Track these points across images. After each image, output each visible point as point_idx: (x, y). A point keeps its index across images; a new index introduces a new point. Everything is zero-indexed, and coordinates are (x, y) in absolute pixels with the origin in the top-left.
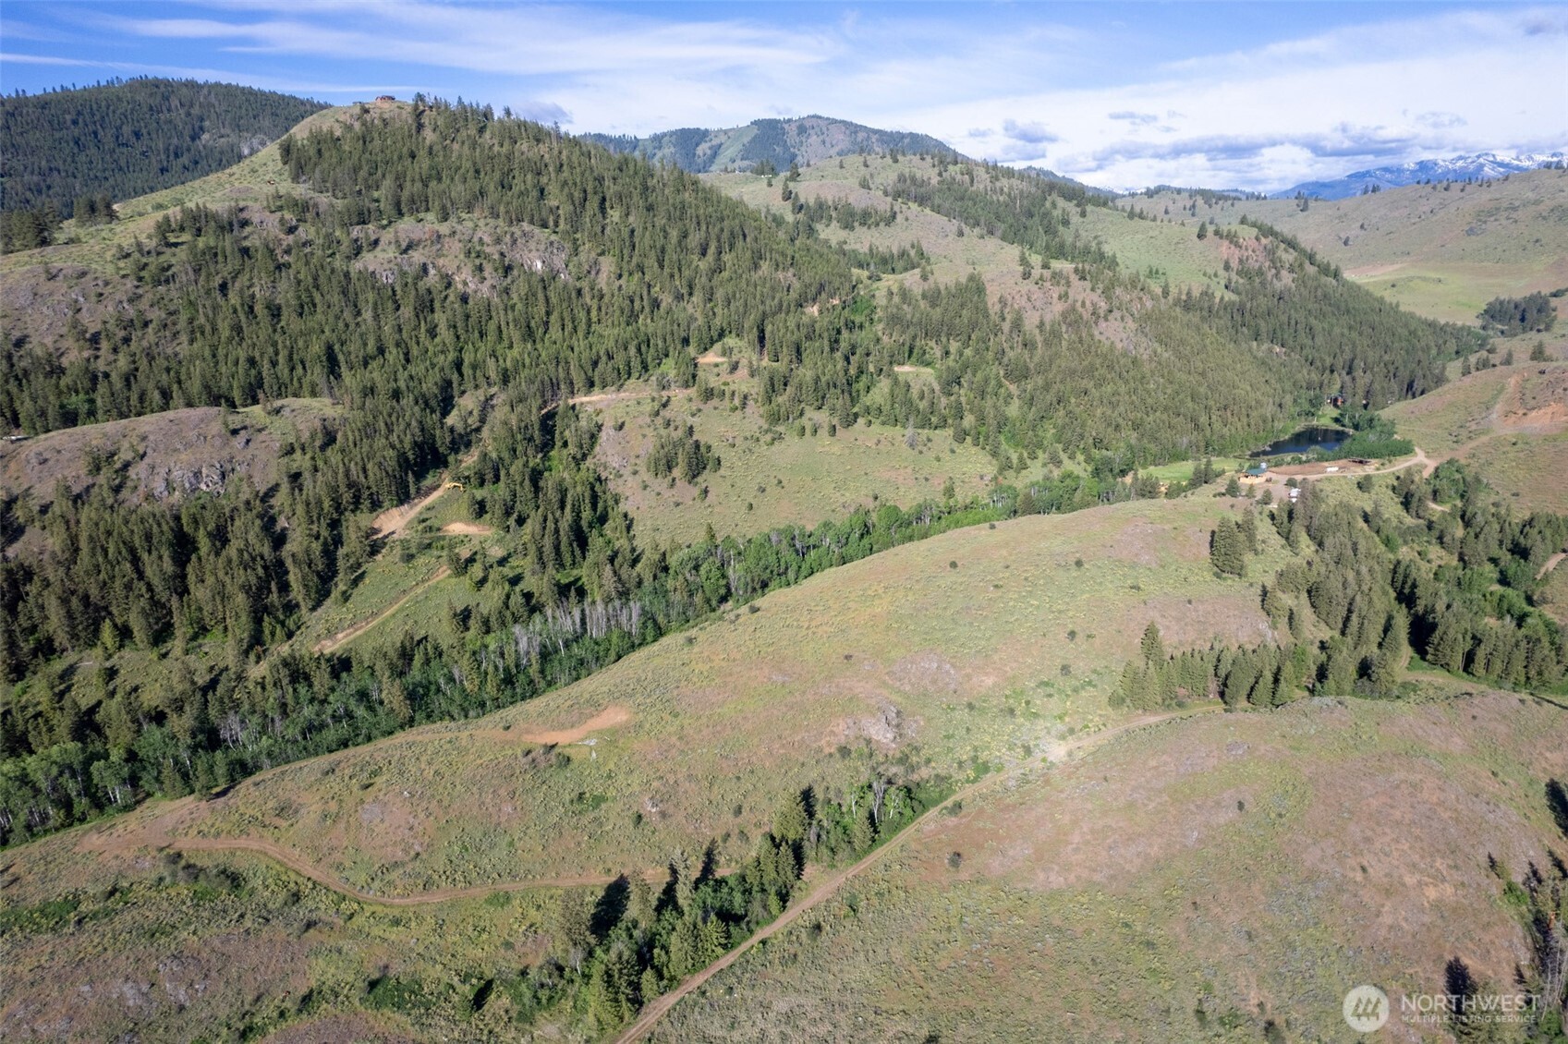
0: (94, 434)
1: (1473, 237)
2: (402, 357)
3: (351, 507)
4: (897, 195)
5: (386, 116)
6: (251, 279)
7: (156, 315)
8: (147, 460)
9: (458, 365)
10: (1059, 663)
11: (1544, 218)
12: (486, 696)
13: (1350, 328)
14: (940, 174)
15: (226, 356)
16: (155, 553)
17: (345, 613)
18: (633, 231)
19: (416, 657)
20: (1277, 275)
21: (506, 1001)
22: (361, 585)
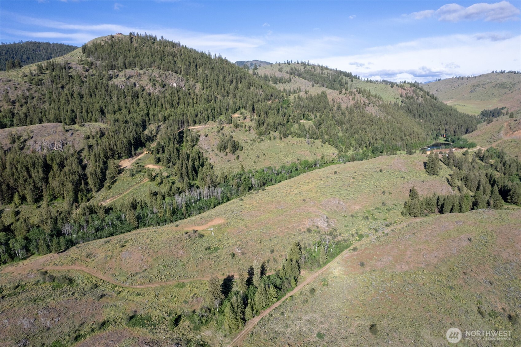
0: (14, 130)
1: (473, 93)
2: (127, 111)
3: (111, 157)
4: (291, 74)
5: (120, 39)
6: (72, 85)
7: (36, 95)
8: (33, 139)
9: (148, 115)
10: (381, 202)
11: (494, 87)
12: (166, 218)
13: (443, 115)
14: (304, 68)
15: (64, 109)
16: (36, 170)
17: (111, 192)
18: (207, 75)
19: (138, 206)
20: (418, 98)
21: (187, 323)
22: (115, 184)
